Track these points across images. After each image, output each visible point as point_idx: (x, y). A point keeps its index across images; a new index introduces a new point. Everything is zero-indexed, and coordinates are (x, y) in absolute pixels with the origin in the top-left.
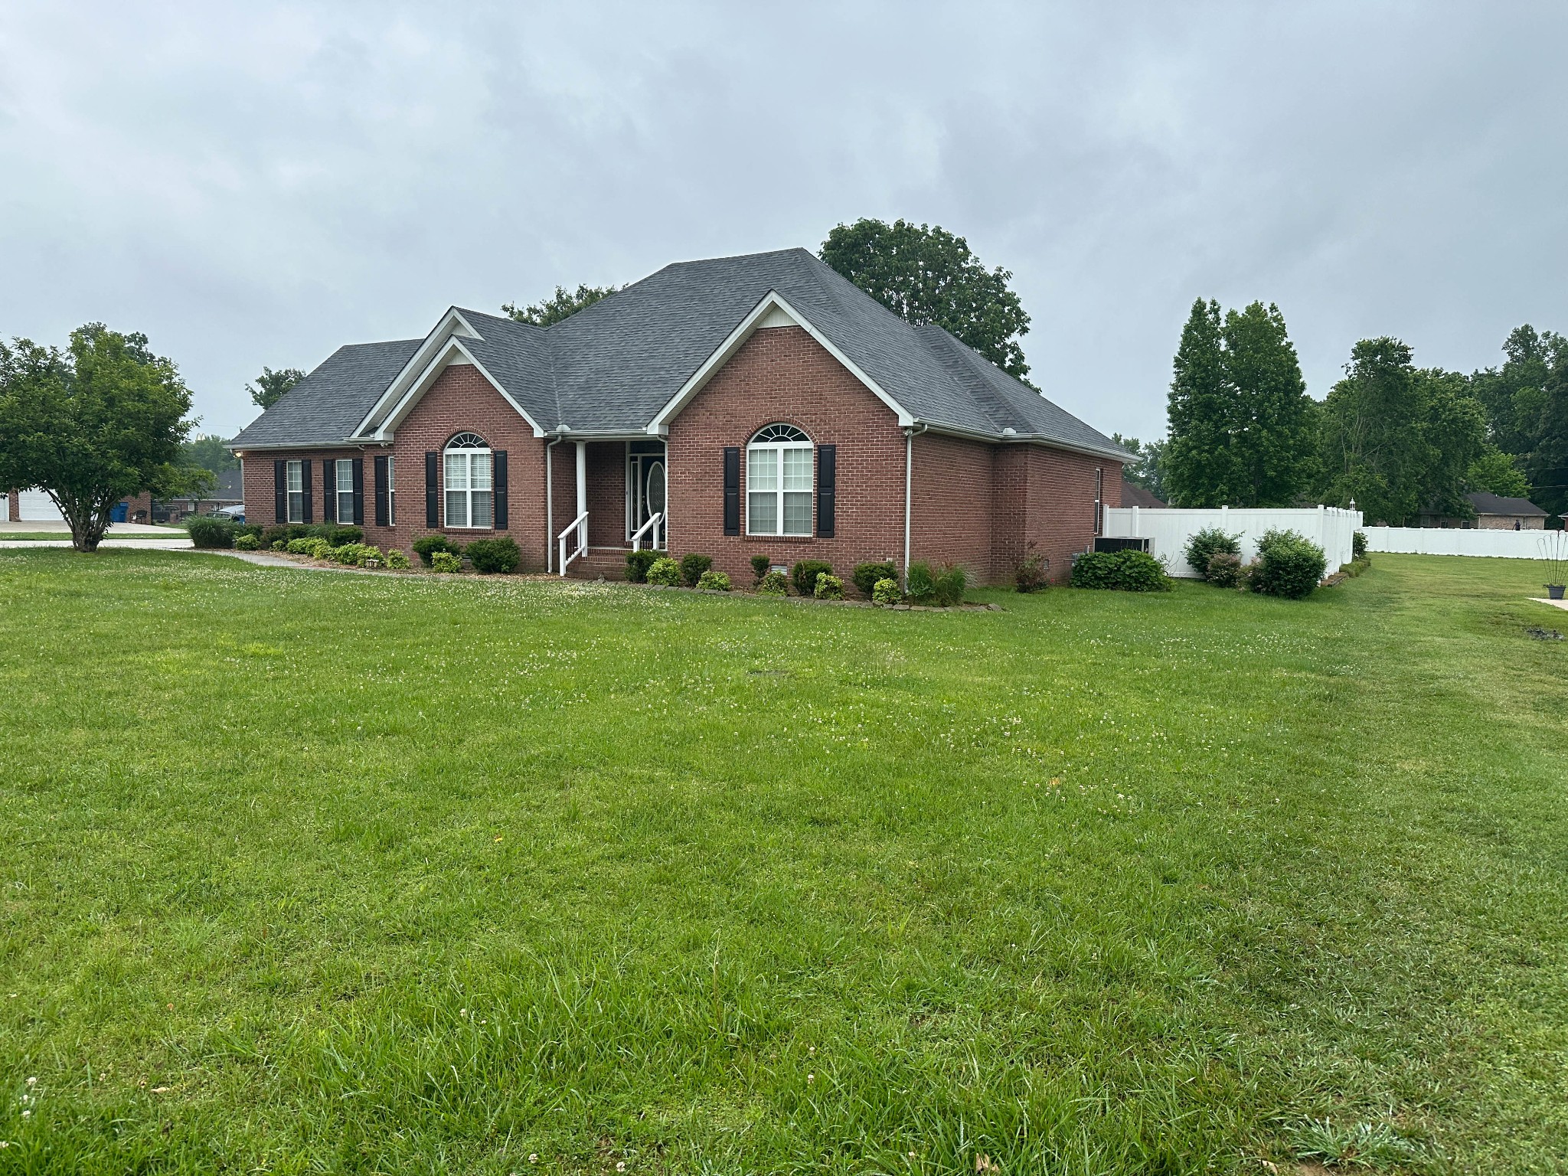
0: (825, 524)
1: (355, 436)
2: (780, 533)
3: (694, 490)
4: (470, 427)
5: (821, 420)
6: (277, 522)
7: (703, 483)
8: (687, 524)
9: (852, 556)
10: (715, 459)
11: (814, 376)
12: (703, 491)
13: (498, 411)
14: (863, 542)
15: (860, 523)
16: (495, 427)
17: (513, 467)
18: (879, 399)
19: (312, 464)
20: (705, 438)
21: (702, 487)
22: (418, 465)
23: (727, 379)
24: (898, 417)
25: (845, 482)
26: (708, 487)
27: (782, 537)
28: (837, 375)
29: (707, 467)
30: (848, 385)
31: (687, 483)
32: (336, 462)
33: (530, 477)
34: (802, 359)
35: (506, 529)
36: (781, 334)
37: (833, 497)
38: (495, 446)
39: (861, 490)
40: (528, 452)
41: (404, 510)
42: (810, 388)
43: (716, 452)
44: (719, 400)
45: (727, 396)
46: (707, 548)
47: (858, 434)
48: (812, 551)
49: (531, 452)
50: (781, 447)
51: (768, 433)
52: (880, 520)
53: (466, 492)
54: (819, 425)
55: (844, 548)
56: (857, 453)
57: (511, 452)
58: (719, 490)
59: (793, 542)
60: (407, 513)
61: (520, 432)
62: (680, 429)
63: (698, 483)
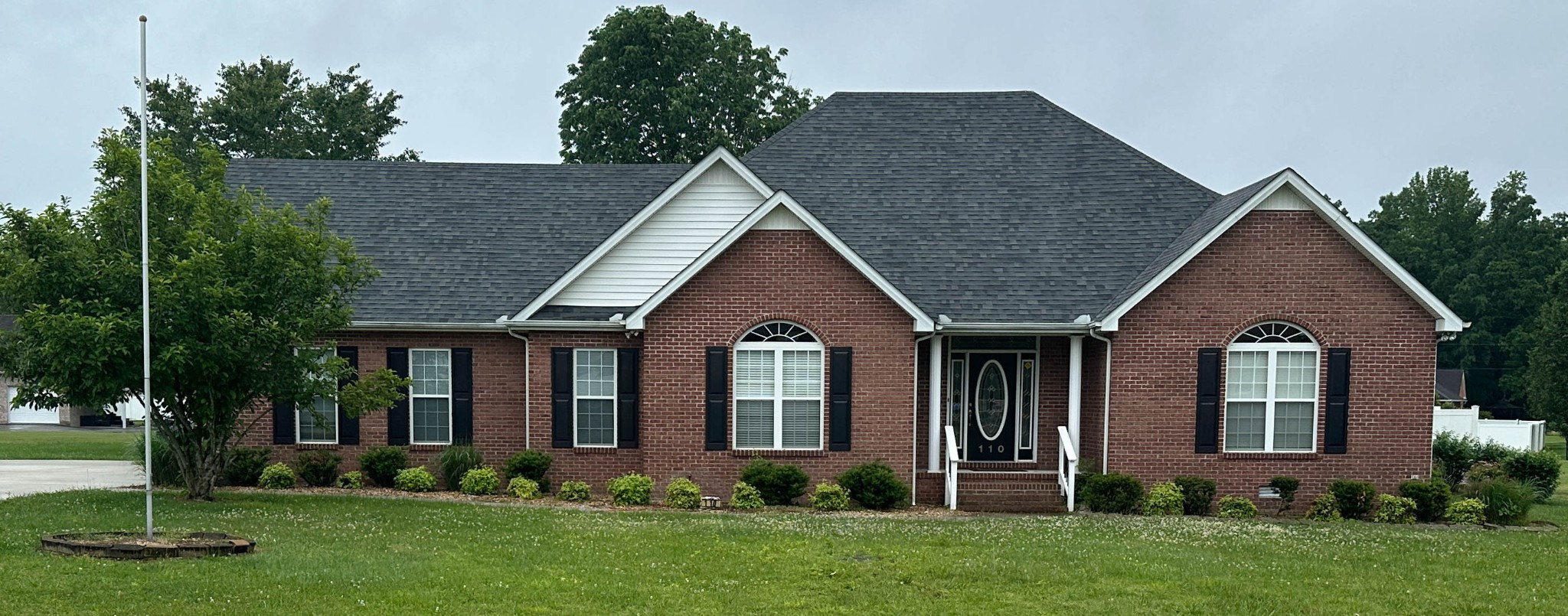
0: (1335, 437)
2: (1269, 448)
3: (1152, 399)
4: (789, 314)
5: (1332, 320)
6: (275, 443)
7: (1165, 391)
8: (1141, 440)
9: (1369, 473)
10: (1185, 362)
11: (1325, 270)
12: (1164, 399)
13: (838, 295)
14: (1383, 457)
15: (1379, 437)
16: (833, 316)
17: (861, 369)
18: (1408, 300)
19: (360, 354)
20: (1170, 337)
21: (1163, 395)
22: (691, 364)
23: (1204, 266)
24: (1432, 321)
25: (1362, 391)
26: (1173, 395)
27: (1271, 454)
28: (1355, 270)
29: (1171, 370)
30: (1368, 282)
31: (1141, 391)
32: (410, 351)
33: (891, 382)
34: (1309, 248)
35: (849, 449)
36: (1282, 219)
37: (1346, 407)
38: (832, 340)
39: (1381, 399)
40: (889, 349)
41: (662, 425)
42: (1318, 283)
43: (1185, 353)
44: (1194, 291)
45: (1204, 287)
46: (1169, 468)
47: (1379, 337)
48: (1316, 469)
49: (895, 349)
50: (1273, 348)
51: (1256, 331)
52: (1404, 433)
53: (772, 401)
54: (1329, 325)
55: (1359, 465)
56: (1378, 358)
57: (858, 348)
58: (1190, 399)
59: (1290, 459)
60: (667, 430)
61: (877, 324)
62: (1132, 325)
63: (1158, 391)
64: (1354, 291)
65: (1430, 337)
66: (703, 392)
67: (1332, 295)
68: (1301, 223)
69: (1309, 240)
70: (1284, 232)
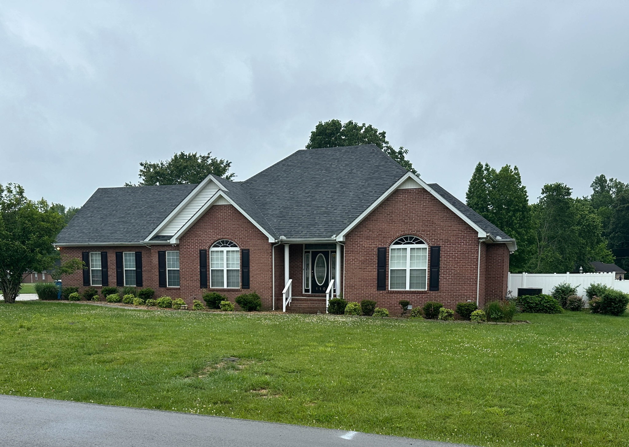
0: (434, 284)
1: (147, 240)
2: (408, 289)
3: (360, 268)
4: (227, 237)
5: (432, 234)
6: (84, 286)
7: (365, 265)
8: (356, 285)
9: (449, 299)
10: (372, 253)
11: (429, 213)
12: (365, 268)
13: (244, 229)
14: (455, 292)
15: (453, 284)
16: (242, 237)
17: (253, 258)
18: (465, 224)
19: (108, 254)
20: (367, 243)
21: (364, 267)
22: (195, 256)
23: (379, 213)
24: (476, 233)
25: (445, 264)
26: (368, 267)
27: (409, 291)
28: (442, 212)
29: (367, 257)
30: (448, 217)
31: (356, 265)
32: (124, 253)
33: (263, 262)
34: (422, 204)
35: (249, 288)
36: (411, 192)
37: (438, 271)
38: (242, 246)
39: (454, 268)
40: (262, 249)
41: (186, 279)
42: (426, 218)
43: (373, 250)
44: (375, 224)
45: (379, 222)
46: (367, 296)
47: (453, 241)
48: (426, 297)
49: (264, 249)
50: (409, 247)
51: (402, 240)
52: (464, 282)
53: (223, 270)
54: (431, 236)
55: (445, 296)
56: (452, 250)
57: (252, 249)
58: (374, 268)
59: (415, 293)
60: (187, 281)
61: (258, 240)
62: (352, 238)
63: (362, 265)
64: (442, 222)
65: (475, 240)
66: (199, 267)
67: (432, 224)
68: (419, 194)
69: (422, 200)
70: (412, 198)
